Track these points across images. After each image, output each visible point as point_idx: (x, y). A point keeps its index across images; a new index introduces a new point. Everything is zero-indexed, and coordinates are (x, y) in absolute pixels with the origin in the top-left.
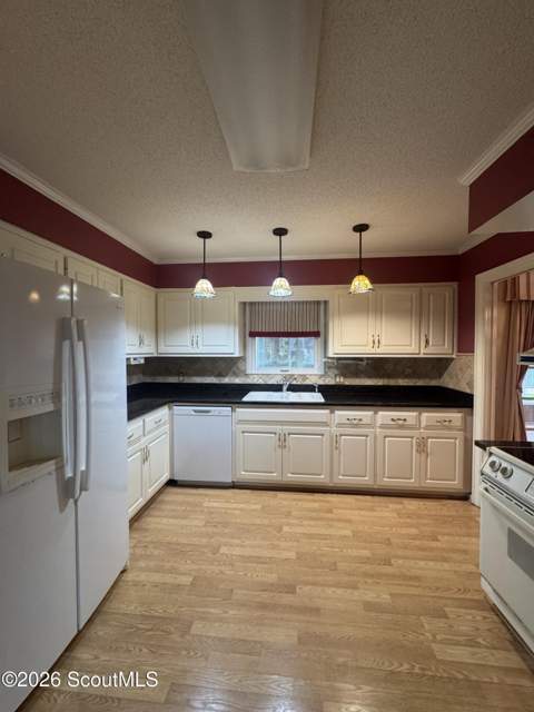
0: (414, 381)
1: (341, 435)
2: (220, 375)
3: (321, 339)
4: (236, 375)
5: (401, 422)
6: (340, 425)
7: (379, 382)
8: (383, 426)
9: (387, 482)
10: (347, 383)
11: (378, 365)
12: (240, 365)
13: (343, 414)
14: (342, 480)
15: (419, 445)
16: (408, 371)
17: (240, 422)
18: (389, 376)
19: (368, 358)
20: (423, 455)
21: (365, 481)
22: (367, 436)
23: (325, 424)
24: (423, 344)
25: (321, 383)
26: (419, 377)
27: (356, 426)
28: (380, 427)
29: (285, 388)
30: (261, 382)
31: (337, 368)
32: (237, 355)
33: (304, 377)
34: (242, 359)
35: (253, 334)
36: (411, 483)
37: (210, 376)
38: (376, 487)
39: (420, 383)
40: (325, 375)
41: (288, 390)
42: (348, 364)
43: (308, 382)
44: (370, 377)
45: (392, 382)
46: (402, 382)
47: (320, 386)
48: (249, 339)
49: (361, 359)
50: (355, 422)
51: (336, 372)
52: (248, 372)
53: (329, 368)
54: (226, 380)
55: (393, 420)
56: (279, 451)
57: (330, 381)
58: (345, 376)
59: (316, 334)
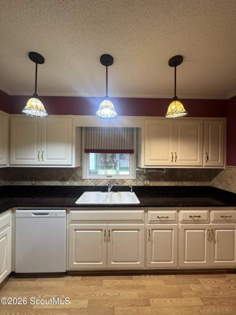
0: (194, 183)
1: (153, 230)
2: (63, 180)
3: (134, 155)
4: (74, 179)
5: (197, 218)
6: (152, 222)
7: (173, 184)
8: (184, 222)
9: (187, 264)
10: (151, 185)
11: (172, 173)
12: (78, 172)
13: (154, 213)
14: (154, 264)
15: (209, 235)
16: (190, 176)
17: (74, 221)
18: (178, 180)
19: (167, 169)
20: (212, 243)
21: (171, 264)
22: (172, 230)
23: (141, 221)
24: (205, 160)
25: (134, 184)
26: (197, 180)
27: (164, 222)
28: (181, 222)
29: (109, 189)
30: (92, 184)
31: (145, 175)
32: (74, 166)
33: (123, 181)
34: (79, 169)
35: (88, 151)
36: (203, 263)
37: (55, 180)
38: (178, 268)
39: (198, 184)
40: (137, 179)
41: (111, 190)
42: (153, 172)
43: (125, 184)
44: (166, 180)
45: (180, 184)
46: (186, 184)
47: (134, 187)
48: (85, 155)
49: (162, 169)
50: (164, 219)
51: (144, 177)
52: (84, 177)
53: (140, 174)
54: (68, 184)
55: (191, 217)
56: (105, 244)
57: (140, 183)
58: (150, 180)
59: (131, 152)
